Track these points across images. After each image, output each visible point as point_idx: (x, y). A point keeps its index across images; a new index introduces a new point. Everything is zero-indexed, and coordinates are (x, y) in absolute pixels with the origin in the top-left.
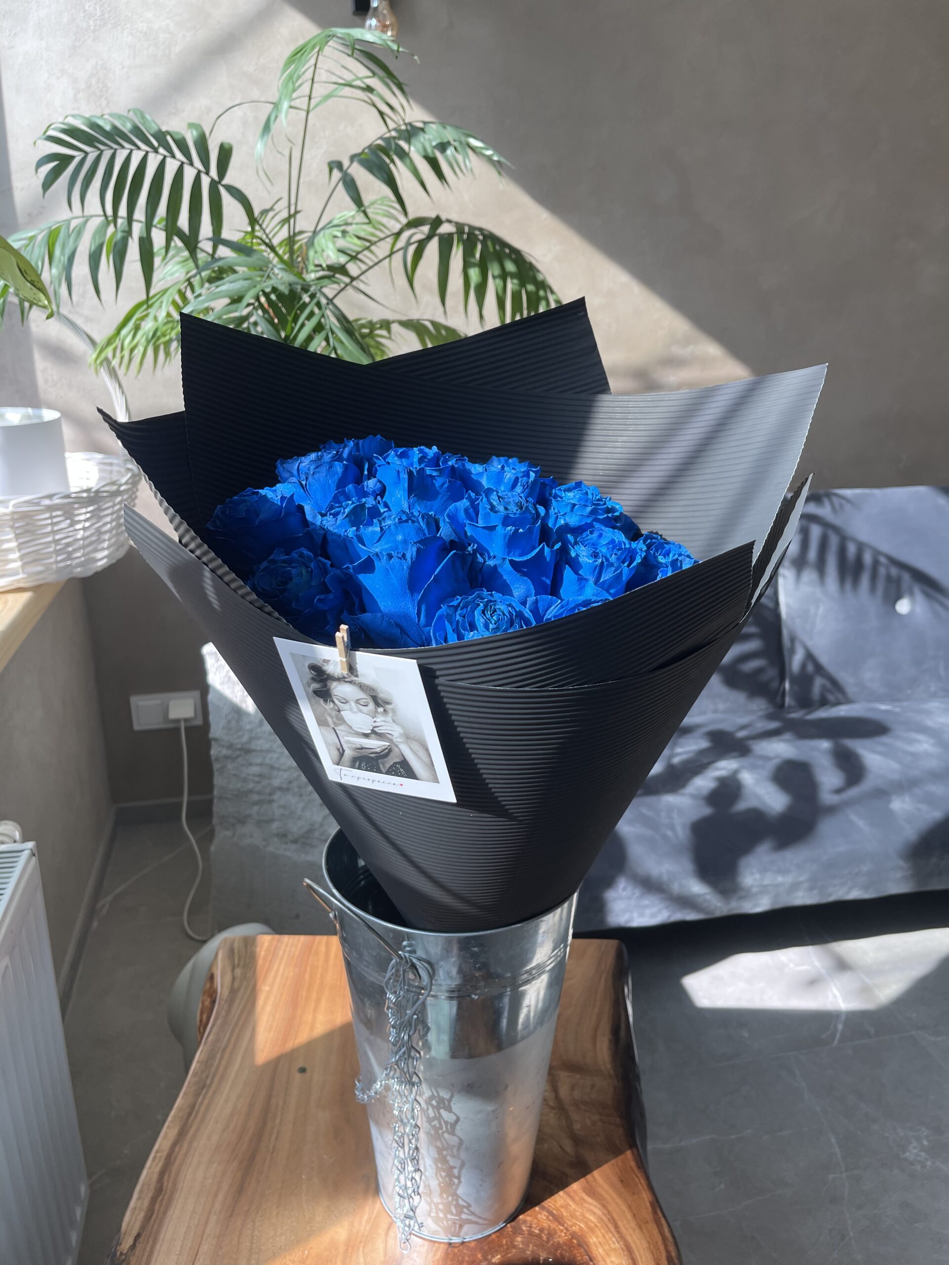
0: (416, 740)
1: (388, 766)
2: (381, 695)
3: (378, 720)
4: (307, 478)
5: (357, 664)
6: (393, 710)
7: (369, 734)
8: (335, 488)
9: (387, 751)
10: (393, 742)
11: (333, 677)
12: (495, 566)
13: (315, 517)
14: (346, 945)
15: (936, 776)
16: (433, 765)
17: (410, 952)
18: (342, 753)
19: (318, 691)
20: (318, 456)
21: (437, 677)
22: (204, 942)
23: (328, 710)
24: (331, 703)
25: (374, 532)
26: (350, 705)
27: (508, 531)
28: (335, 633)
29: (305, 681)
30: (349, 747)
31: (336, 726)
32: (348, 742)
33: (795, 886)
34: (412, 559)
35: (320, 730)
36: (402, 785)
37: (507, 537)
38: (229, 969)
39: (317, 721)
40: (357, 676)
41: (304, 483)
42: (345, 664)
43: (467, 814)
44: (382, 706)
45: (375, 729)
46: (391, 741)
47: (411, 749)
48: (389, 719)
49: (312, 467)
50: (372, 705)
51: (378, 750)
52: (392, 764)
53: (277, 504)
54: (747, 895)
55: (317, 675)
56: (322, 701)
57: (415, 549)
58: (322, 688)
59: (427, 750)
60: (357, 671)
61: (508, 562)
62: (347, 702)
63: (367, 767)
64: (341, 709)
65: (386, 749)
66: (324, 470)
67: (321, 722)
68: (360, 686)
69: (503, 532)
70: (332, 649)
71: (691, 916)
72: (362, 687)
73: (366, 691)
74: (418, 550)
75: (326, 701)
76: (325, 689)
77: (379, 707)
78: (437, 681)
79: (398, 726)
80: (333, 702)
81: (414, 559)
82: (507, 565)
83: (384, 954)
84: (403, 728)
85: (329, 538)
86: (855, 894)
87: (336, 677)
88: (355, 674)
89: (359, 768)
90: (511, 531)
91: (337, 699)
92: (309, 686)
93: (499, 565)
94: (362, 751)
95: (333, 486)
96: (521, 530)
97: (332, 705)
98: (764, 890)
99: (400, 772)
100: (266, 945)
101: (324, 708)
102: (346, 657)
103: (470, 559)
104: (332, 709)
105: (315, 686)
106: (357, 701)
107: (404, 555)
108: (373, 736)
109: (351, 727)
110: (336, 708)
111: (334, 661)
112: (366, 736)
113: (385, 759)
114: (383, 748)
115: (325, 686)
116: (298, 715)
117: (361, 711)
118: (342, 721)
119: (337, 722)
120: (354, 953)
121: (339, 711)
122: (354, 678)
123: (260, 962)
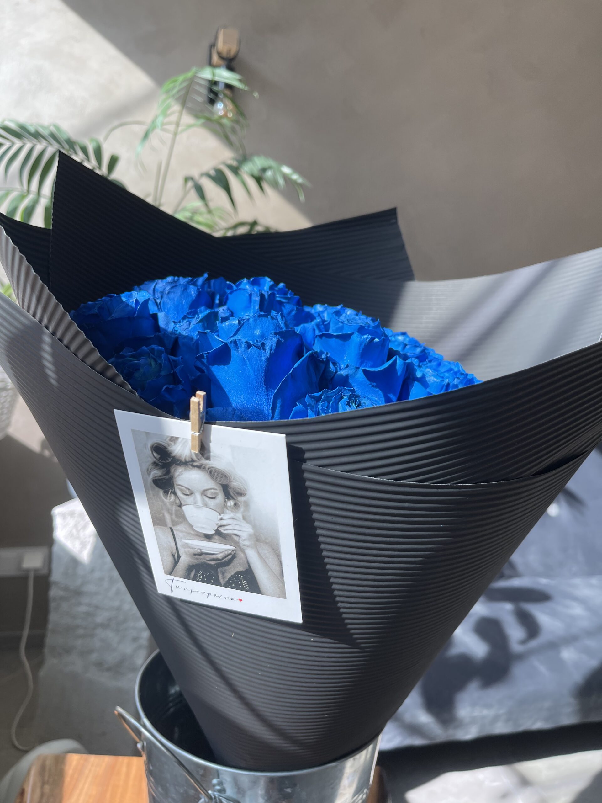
0: (266, 543)
1: (228, 576)
2: (235, 484)
3: (225, 516)
4: (162, 297)
5: (210, 442)
6: (247, 504)
7: (212, 535)
8: (187, 309)
9: (230, 557)
10: (239, 546)
11: (178, 460)
12: (347, 376)
13: (168, 323)
14: (152, 778)
15: (590, 634)
16: (283, 576)
17: (219, 791)
18: (176, 559)
19: (159, 480)
20: (174, 280)
21: (305, 461)
22: (26, 752)
23: (168, 504)
24: (173, 495)
25: (232, 325)
26: (195, 497)
27: (364, 339)
28: (191, 397)
29: (145, 468)
30: (186, 553)
31: (174, 525)
32: (186, 545)
33: (496, 719)
34: (271, 350)
35: (155, 529)
36: (241, 600)
37: (363, 346)
38: (39, 785)
39: (153, 519)
40: (208, 458)
41: (158, 301)
42: (197, 439)
43: (307, 638)
44: (233, 499)
45: (220, 529)
46: (237, 544)
47: (260, 555)
48: (239, 515)
49: (168, 288)
50: (221, 497)
51: (220, 556)
52: (233, 574)
53: (131, 307)
54: (460, 724)
55: (160, 458)
56: (161, 492)
57: (274, 340)
58: (164, 475)
59: (279, 556)
60: (209, 451)
61: (362, 371)
62: (192, 493)
63: (203, 577)
64: (183, 503)
65: (230, 554)
66: (179, 291)
67: (158, 521)
68: (211, 472)
69: (359, 340)
70: (183, 422)
71: (418, 741)
72: (213, 473)
73: (216, 478)
74: (278, 342)
75: (166, 493)
76: (167, 477)
77: (229, 499)
78: (304, 466)
79: (248, 525)
80: (175, 494)
81: (273, 351)
82: (360, 375)
83: (192, 792)
84: (254, 527)
85: (180, 341)
86: (539, 725)
87: (183, 460)
88: (206, 456)
89: (194, 579)
90: (367, 339)
91: (181, 490)
92: (149, 474)
93: (351, 375)
94: (201, 557)
95: (186, 307)
96: (377, 340)
97: (173, 497)
98: (474, 721)
99: (242, 584)
100: (74, 763)
101: (163, 501)
102: (199, 432)
103: (323, 366)
104: (172, 504)
105: (157, 473)
106: (204, 493)
107: (263, 345)
108: (216, 537)
109: (191, 526)
110: (178, 501)
111: (183, 439)
112: (208, 537)
113: (227, 568)
114: (226, 553)
115: (168, 472)
116: (132, 510)
117: (206, 505)
118: (182, 518)
119: (176, 520)
120: (160, 789)
121: (180, 506)
122: (204, 461)
123: (67, 779)
